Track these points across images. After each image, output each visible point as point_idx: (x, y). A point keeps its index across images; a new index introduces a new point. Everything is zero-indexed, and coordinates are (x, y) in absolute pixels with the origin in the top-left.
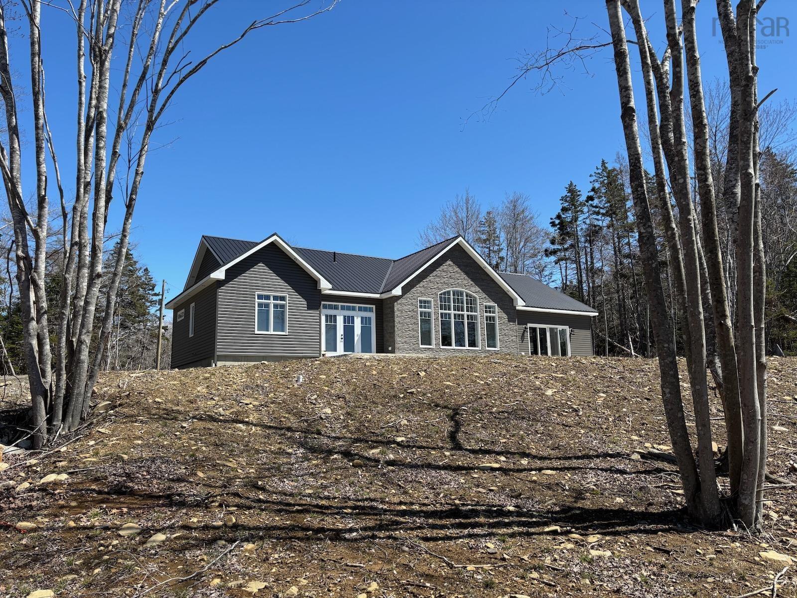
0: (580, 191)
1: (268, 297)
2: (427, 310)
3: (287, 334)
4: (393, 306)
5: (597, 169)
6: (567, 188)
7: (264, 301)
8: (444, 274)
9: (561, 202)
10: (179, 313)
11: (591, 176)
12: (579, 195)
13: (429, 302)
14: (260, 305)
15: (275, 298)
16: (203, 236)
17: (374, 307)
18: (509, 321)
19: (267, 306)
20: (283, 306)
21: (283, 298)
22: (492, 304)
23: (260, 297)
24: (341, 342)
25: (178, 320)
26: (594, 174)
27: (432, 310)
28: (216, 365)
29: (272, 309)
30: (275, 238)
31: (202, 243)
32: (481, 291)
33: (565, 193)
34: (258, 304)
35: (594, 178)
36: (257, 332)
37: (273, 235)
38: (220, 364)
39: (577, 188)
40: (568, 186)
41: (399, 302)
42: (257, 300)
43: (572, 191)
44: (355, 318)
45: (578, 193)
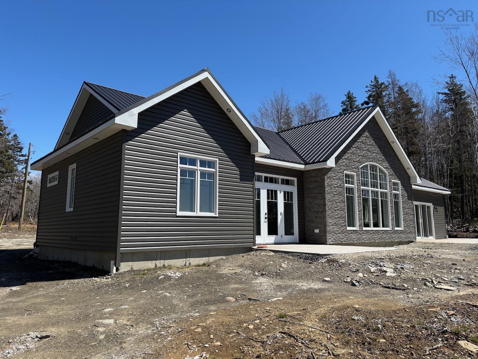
0: (355, 98)
1: (193, 162)
2: (351, 185)
3: (217, 215)
4: (324, 180)
5: (372, 82)
6: (346, 95)
7: (187, 166)
8: (363, 146)
9: (342, 105)
10: (50, 176)
11: (367, 87)
12: (355, 101)
13: (352, 176)
14: (183, 173)
15: (203, 163)
16: (85, 82)
17: (295, 179)
18: (409, 199)
19: (192, 173)
20: (211, 175)
21: (211, 164)
22: (397, 181)
23: (184, 160)
24: (265, 222)
25: (49, 185)
26: (369, 86)
27: (354, 186)
28: (117, 270)
29: (199, 179)
30: (205, 75)
31: (83, 91)
32: (389, 167)
33: (345, 98)
34: (181, 171)
35: (369, 89)
36: (179, 213)
37: (203, 71)
38: (125, 267)
39: (353, 95)
40: (347, 94)
41: (329, 175)
42: (179, 165)
43: (350, 98)
44: (278, 192)
45: (354, 99)
